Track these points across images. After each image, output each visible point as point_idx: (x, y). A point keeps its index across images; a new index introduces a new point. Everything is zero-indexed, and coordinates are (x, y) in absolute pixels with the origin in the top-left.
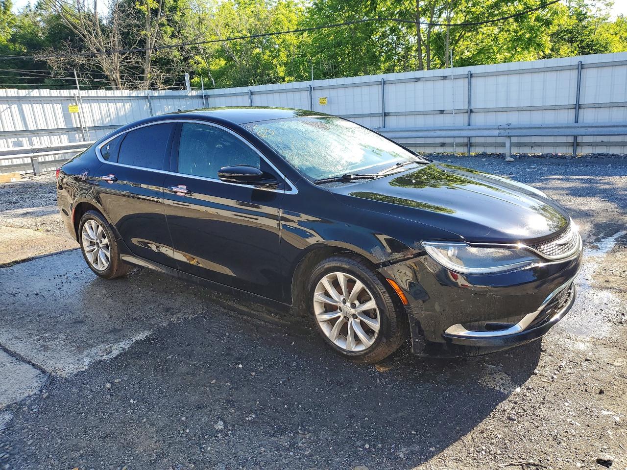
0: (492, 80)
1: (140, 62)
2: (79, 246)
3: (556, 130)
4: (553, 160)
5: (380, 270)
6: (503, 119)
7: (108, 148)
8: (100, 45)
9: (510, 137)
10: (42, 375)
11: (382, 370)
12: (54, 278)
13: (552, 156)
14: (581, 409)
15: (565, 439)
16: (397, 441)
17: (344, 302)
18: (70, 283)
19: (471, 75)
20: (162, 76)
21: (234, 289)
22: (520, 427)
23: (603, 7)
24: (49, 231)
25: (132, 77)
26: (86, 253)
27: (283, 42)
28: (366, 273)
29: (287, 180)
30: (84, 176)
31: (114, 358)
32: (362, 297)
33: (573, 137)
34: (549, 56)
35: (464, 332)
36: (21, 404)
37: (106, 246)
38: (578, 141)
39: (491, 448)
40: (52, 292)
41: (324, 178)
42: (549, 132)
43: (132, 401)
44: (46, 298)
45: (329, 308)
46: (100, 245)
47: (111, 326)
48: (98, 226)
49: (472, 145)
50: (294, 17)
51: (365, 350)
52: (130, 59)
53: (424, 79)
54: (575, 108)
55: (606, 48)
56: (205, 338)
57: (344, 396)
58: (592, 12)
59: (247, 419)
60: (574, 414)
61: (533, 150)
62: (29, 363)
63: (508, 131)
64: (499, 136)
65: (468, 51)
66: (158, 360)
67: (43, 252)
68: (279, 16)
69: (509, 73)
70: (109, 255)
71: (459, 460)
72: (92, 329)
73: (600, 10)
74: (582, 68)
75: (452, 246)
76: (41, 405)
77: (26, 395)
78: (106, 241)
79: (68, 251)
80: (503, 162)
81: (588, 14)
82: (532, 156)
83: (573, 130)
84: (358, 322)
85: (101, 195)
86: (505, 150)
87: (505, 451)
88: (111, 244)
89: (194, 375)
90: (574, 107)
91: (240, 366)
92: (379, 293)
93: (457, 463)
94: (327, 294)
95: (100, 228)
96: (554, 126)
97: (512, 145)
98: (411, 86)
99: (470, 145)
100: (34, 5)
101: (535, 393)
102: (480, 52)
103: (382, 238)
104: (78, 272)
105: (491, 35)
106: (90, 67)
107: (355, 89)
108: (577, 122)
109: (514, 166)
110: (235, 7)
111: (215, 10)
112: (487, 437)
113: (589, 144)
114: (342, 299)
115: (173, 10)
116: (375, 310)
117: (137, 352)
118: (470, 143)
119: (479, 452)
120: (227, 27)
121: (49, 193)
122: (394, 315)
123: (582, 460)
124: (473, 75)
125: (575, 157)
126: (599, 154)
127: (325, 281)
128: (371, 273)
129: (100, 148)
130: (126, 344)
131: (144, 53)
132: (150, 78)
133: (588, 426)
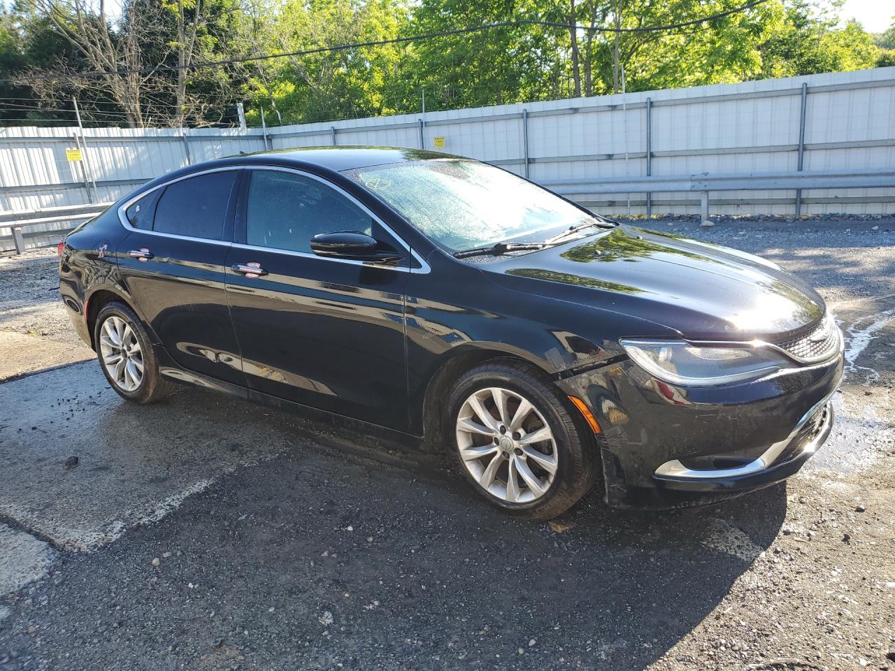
0: (681, 111)
1: (170, 87)
2: (95, 355)
3: (772, 181)
4: (768, 224)
5: (558, 384)
6: (696, 166)
7: (138, 209)
8: (110, 62)
9: (707, 191)
10: (51, 550)
11: (560, 529)
12: (59, 404)
13: (767, 219)
14: (856, 580)
15: (838, 625)
16: (594, 635)
17: (503, 431)
18: (84, 410)
19: (651, 103)
20: (202, 107)
21: (335, 416)
22: (771, 609)
23: (830, 7)
24: (46, 335)
25: (158, 108)
26: (107, 366)
27: (377, 58)
28: (536, 387)
29: (414, 253)
30: (101, 252)
31: (159, 521)
32: (530, 424)
33: (795, 191)
34: (759, 77)
35: (684, 472)
36: (22, 593)
37: (138, 356)
38: (802, 197)
39: (734, 642)
40: (56, 425)
41: (468, 249)
42: (762, 184)
43: (191, 585)
44: (48, 434)
45: (479, 441)
46: (128, 354)
47: (150, 475)
48: (124, 326)
49: (654, 203)
50: (393, 22)
51: (535, 501)
52: (156, 82)
53: (584, 110)
54: (798, 150)
55: (835, 66)
56: (293, 489)
57: (508, 569)
58: (814, 14)
59: (367, 608)
60: (847, 588)
61: (739, 211)
62: (29, 532)
63: (704, 183)
64: (691, 191)
65: (643, 71)
66: (226, 523)
67: (39, 366)
68: (371, 20)
69: (705, 100)
70: (141, 368)
71: (689, 661)
72: (122, 478)
73: (826, 12)
74: (807, 93)
75: (665, 346)
76: (53, 595)
77: (29, 580)
78: (136, 347)
79: (77, 363)
80: (699, 227)
81: (809, 18)
82: (738, 219)
83: (796, 181)
84: (523, 461)
85: (129, 279)
86: (702, 211)
87: (755, 646)
88: (144, 352)
89: (281, 544)
90: (797, 148)
91: (350, 528)
92: (556, 417)
93: (685, 665)
94: (476, 419)
95: (128, 329)
96: (768, 175)
97: (711, 203)
98: (565, 121)
99: (650, 204)
100: (11, 5)
101: (786, 558)
102: (663, 70)
103: (562, 336)
104: (94, 394)
105: (676, 46)
106: (96, 95)
107: (486, 124)
108: (800, 169)
109: (714, 233)
110: (306, 7)
111: (277, 13)
112: (726, 626)
113: (818, 202)
114: (499, 426)
115: (217, 10)
116: (549, 442)
117: (193, 511)
118: (651, 201)
119: (716, 648)
120: (296, 36)
121: (41, 279)
122: (579, 448)
123: (867, 656)
124: (654, 104)
125: (798, 220)
126: (832, 215)
127: (473, 401)
128: (544, 388)
129: (125, 209)
130: (175, 500)
131: (176, 75)
132: (185, 110)
133: (869, 604)
